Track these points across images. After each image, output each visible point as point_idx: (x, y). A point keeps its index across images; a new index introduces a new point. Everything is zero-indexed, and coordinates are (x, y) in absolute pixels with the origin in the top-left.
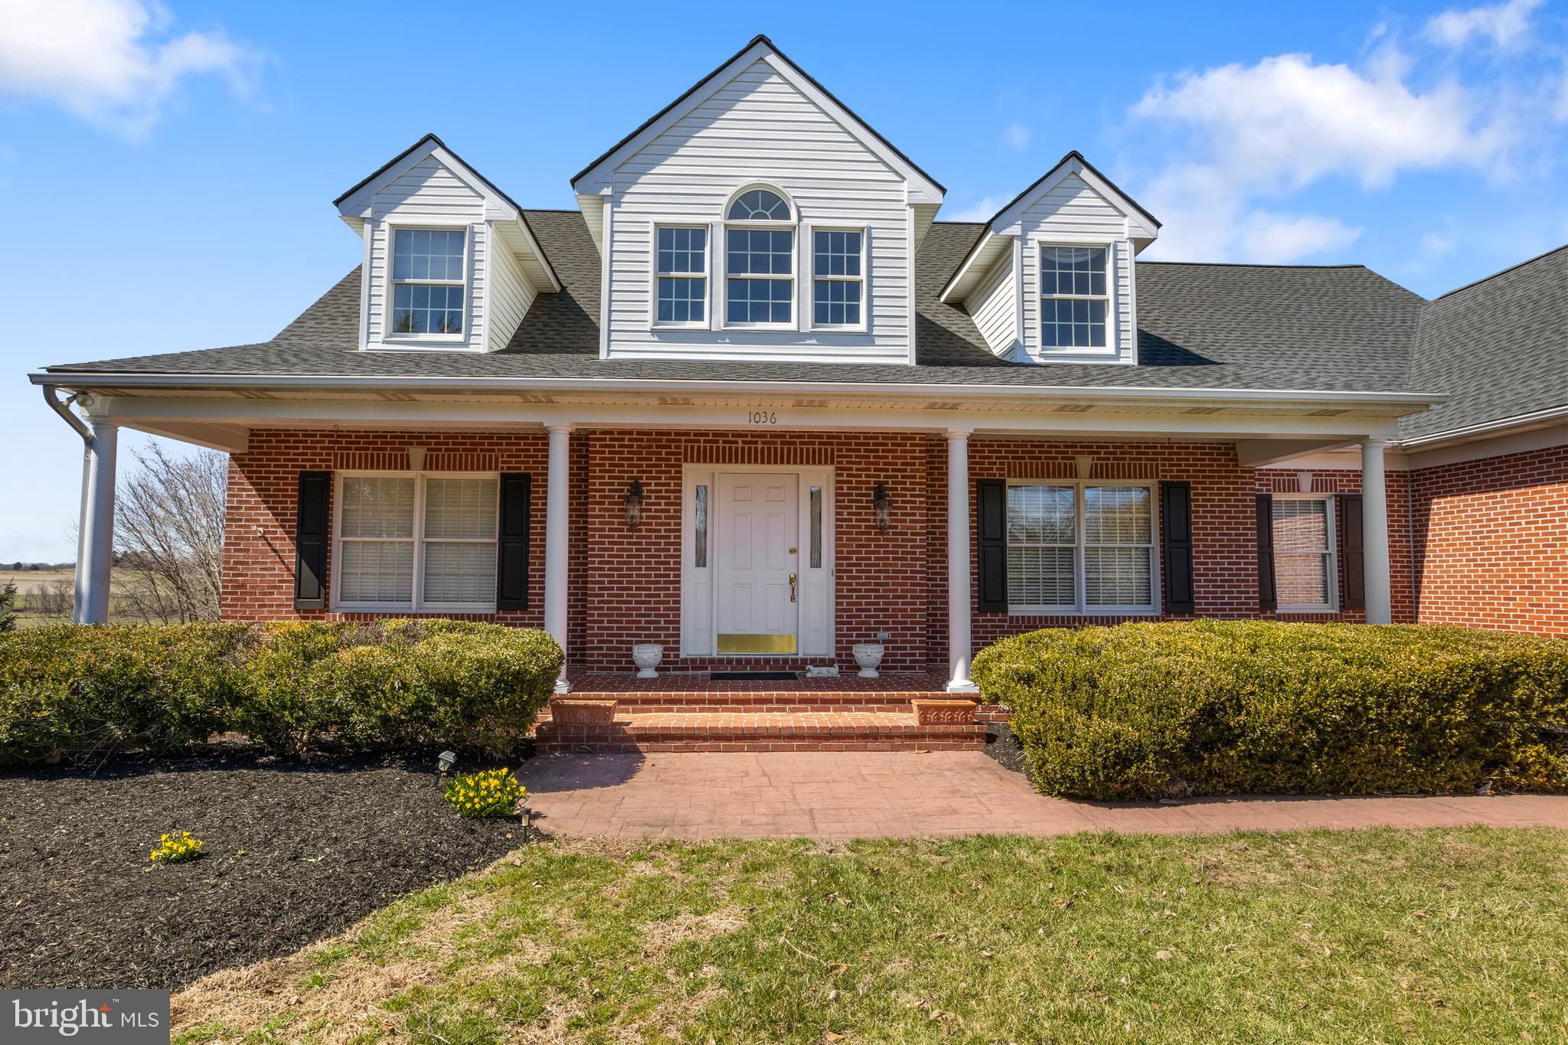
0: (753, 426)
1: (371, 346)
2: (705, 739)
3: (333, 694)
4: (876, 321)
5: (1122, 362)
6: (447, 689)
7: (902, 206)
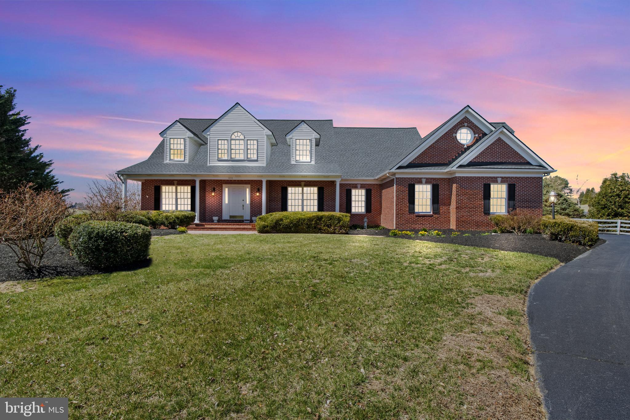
0: (229, 179)
1: (167, 162)
2: (218, 229)
3: (163, 219)
4: (259, 157)
5: (312, 163)
6: (178, 218)
7: (264, 135)
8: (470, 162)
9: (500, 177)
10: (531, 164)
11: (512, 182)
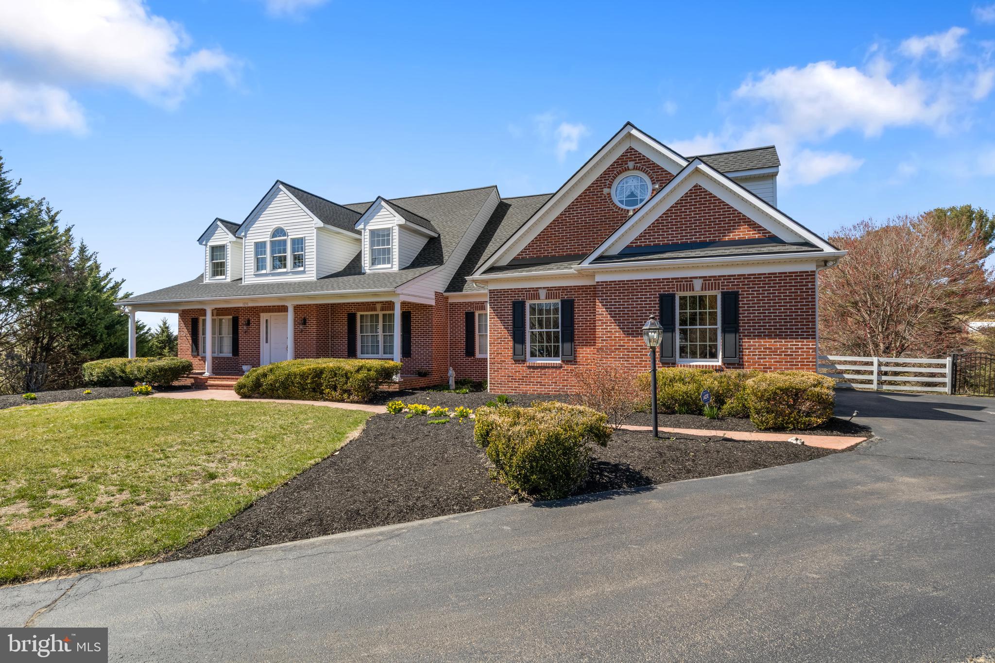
4: (306, 266)
5: (393, 270)
7: (313, 229)
8: (628, 247)
9: (700, 277)
10: (782, 242)
11: (731, 288)
